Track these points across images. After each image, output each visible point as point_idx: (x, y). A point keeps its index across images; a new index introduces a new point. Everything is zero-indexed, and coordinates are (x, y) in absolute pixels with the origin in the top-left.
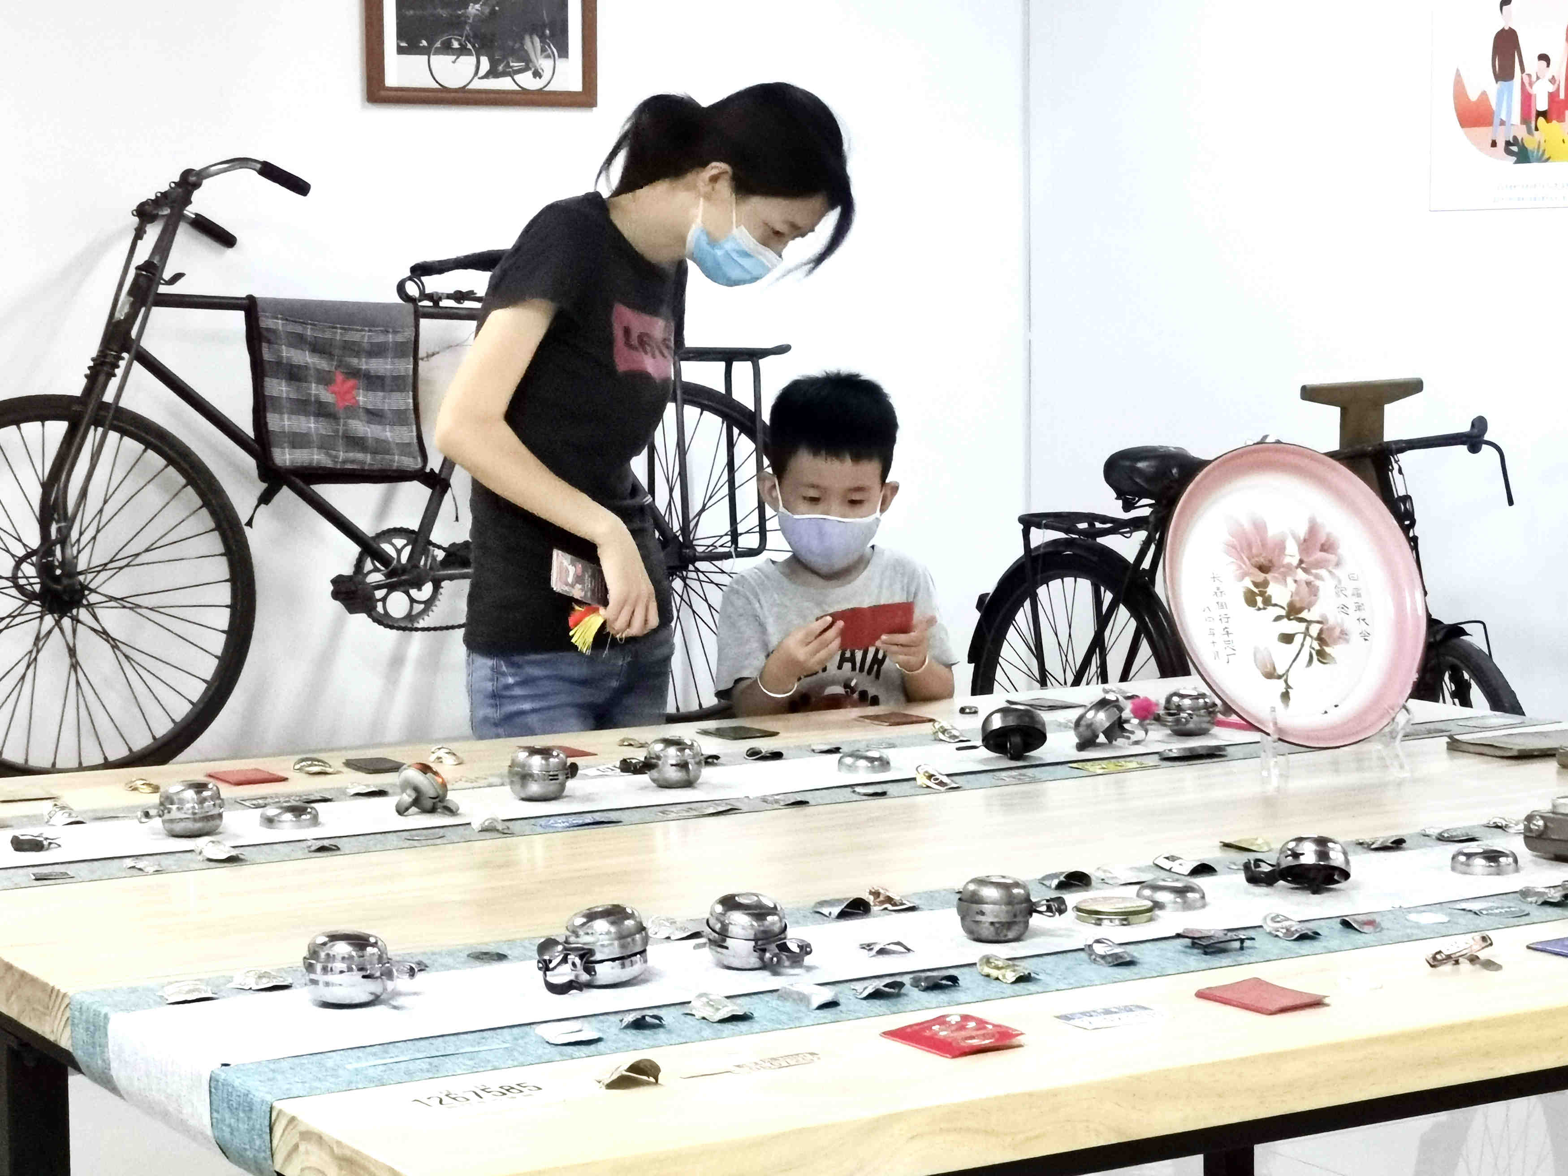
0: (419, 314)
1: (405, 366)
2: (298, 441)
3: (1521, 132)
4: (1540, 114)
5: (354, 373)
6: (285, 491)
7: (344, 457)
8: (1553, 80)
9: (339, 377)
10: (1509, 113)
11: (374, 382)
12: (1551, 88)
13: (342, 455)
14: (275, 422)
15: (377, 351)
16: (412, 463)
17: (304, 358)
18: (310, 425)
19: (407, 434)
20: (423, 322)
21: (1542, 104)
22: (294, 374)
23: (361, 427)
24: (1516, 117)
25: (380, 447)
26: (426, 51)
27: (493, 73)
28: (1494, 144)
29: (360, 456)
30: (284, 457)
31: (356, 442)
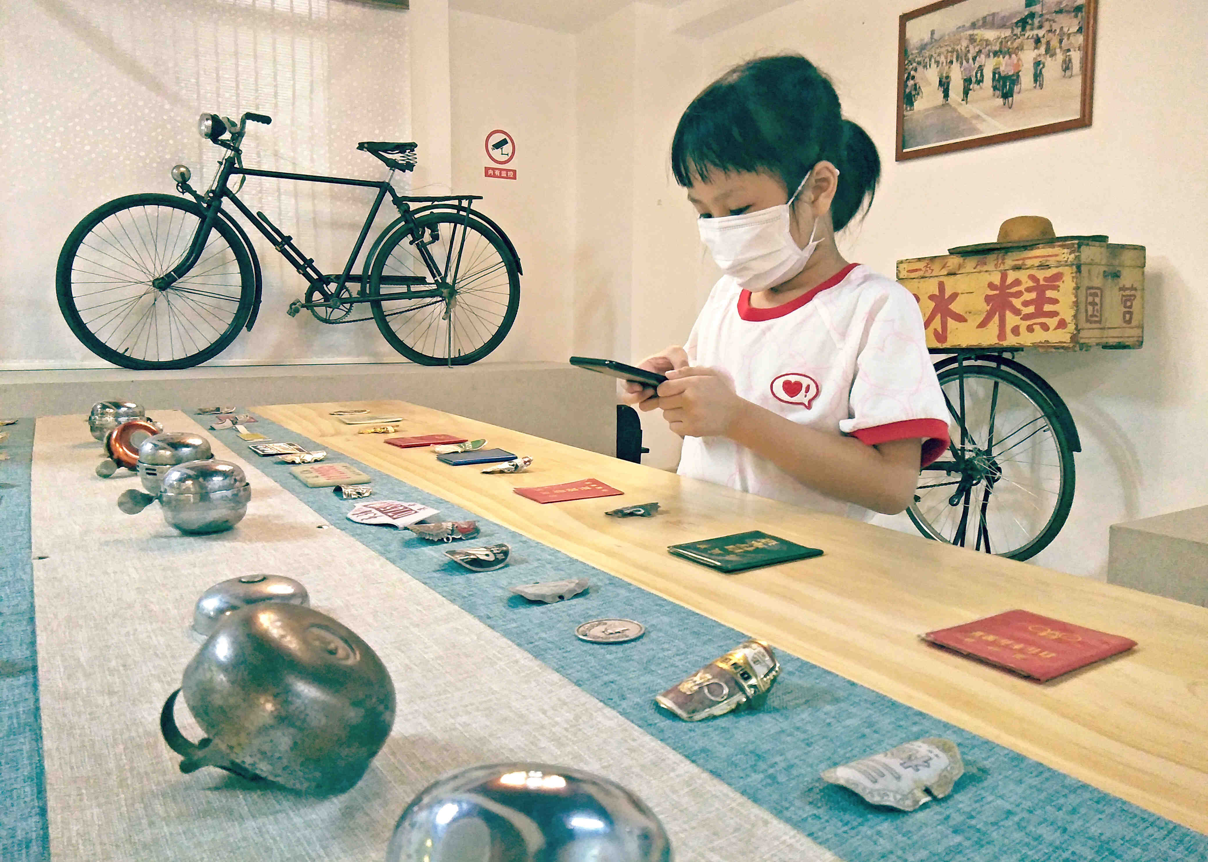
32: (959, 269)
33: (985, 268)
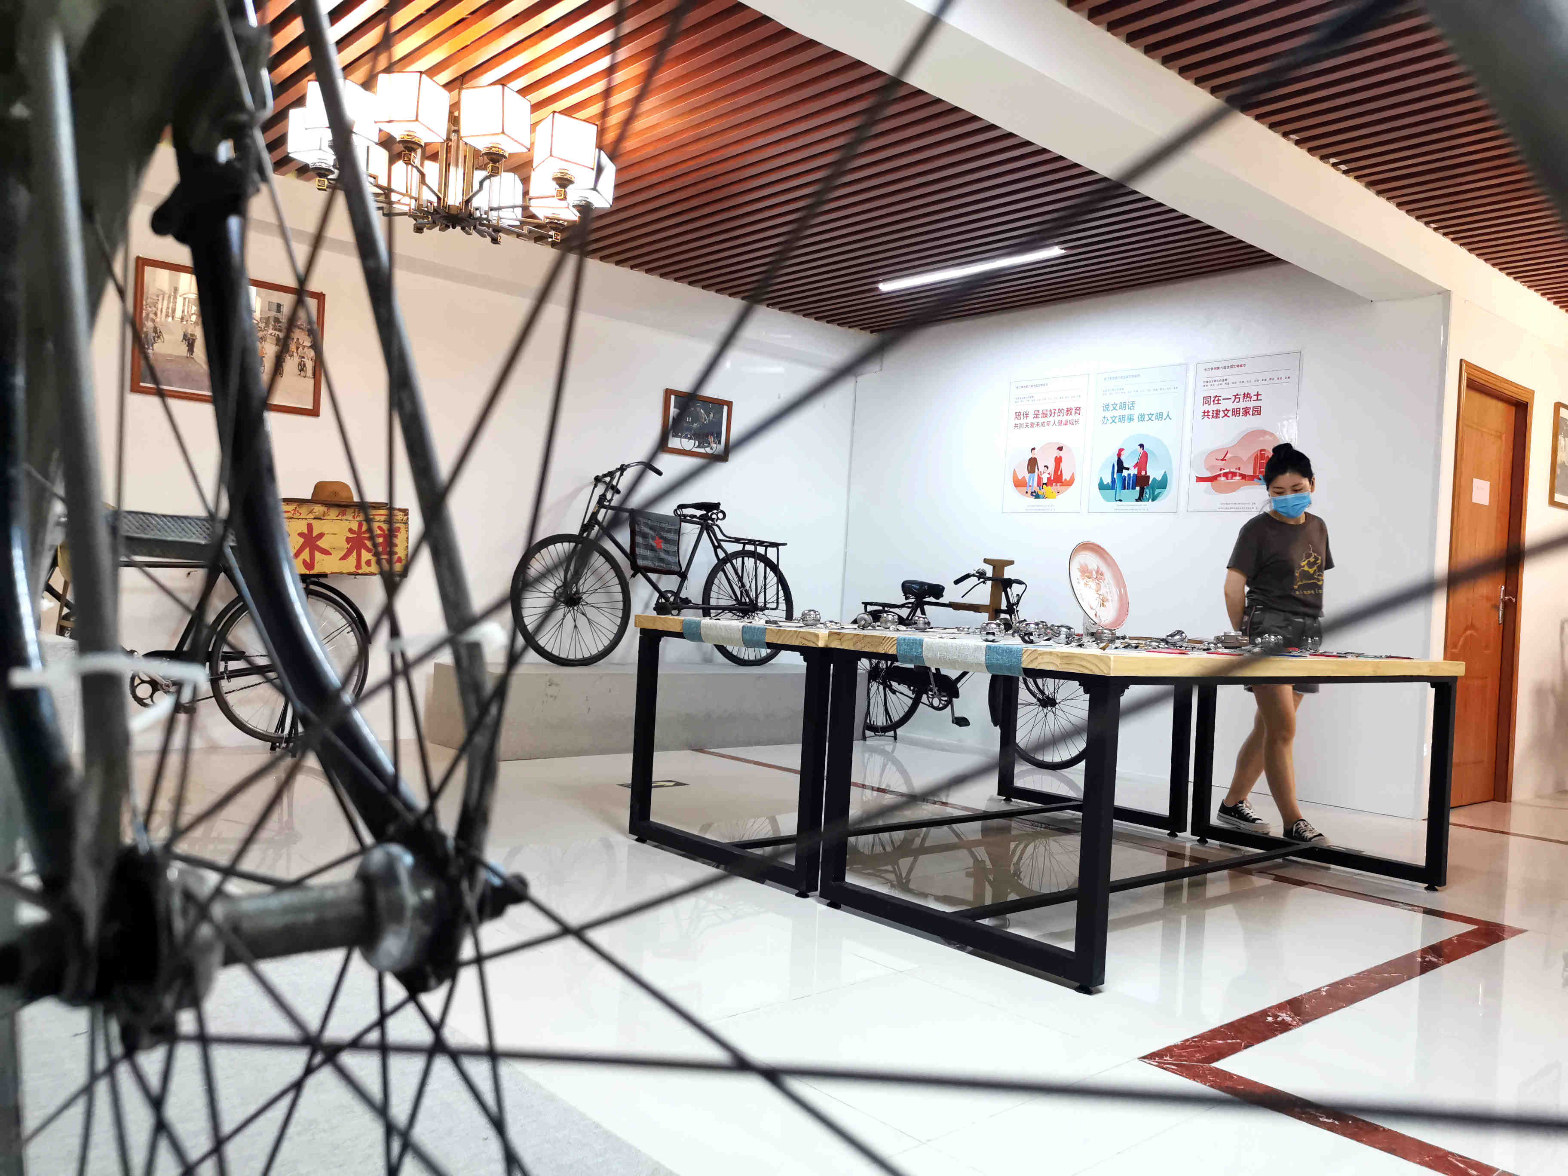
0: (682, 521)
1: (675, 537)
2: (645, 558)
3: (1037, 489)
4: (1044, 484)
5: (662, 538)
6: (639, 575)
7: (657, 565)
8: (1049, 474)
9: (657, 539)
10: (1033, 483)
11: (667, 541)
12: (1048, 476)
13: (657, 564)
14: (639, 551)
15: (669, 531)
16: (677, 569)
17: (647, 530)
18: (648, 553)
19: (675, 560)
20: (682, 523)
21: (1045, 481)
22: (645, 536)
23: (663, 555)
24: (1035, 484)
25: (668, 563)
26: (680, 437)
27: (699, 447)
28: (1027, 492)
29: (662, 565)
30: (640, 562)
31: (662, 560)
32: (324, 516)
33: (345, 517)
